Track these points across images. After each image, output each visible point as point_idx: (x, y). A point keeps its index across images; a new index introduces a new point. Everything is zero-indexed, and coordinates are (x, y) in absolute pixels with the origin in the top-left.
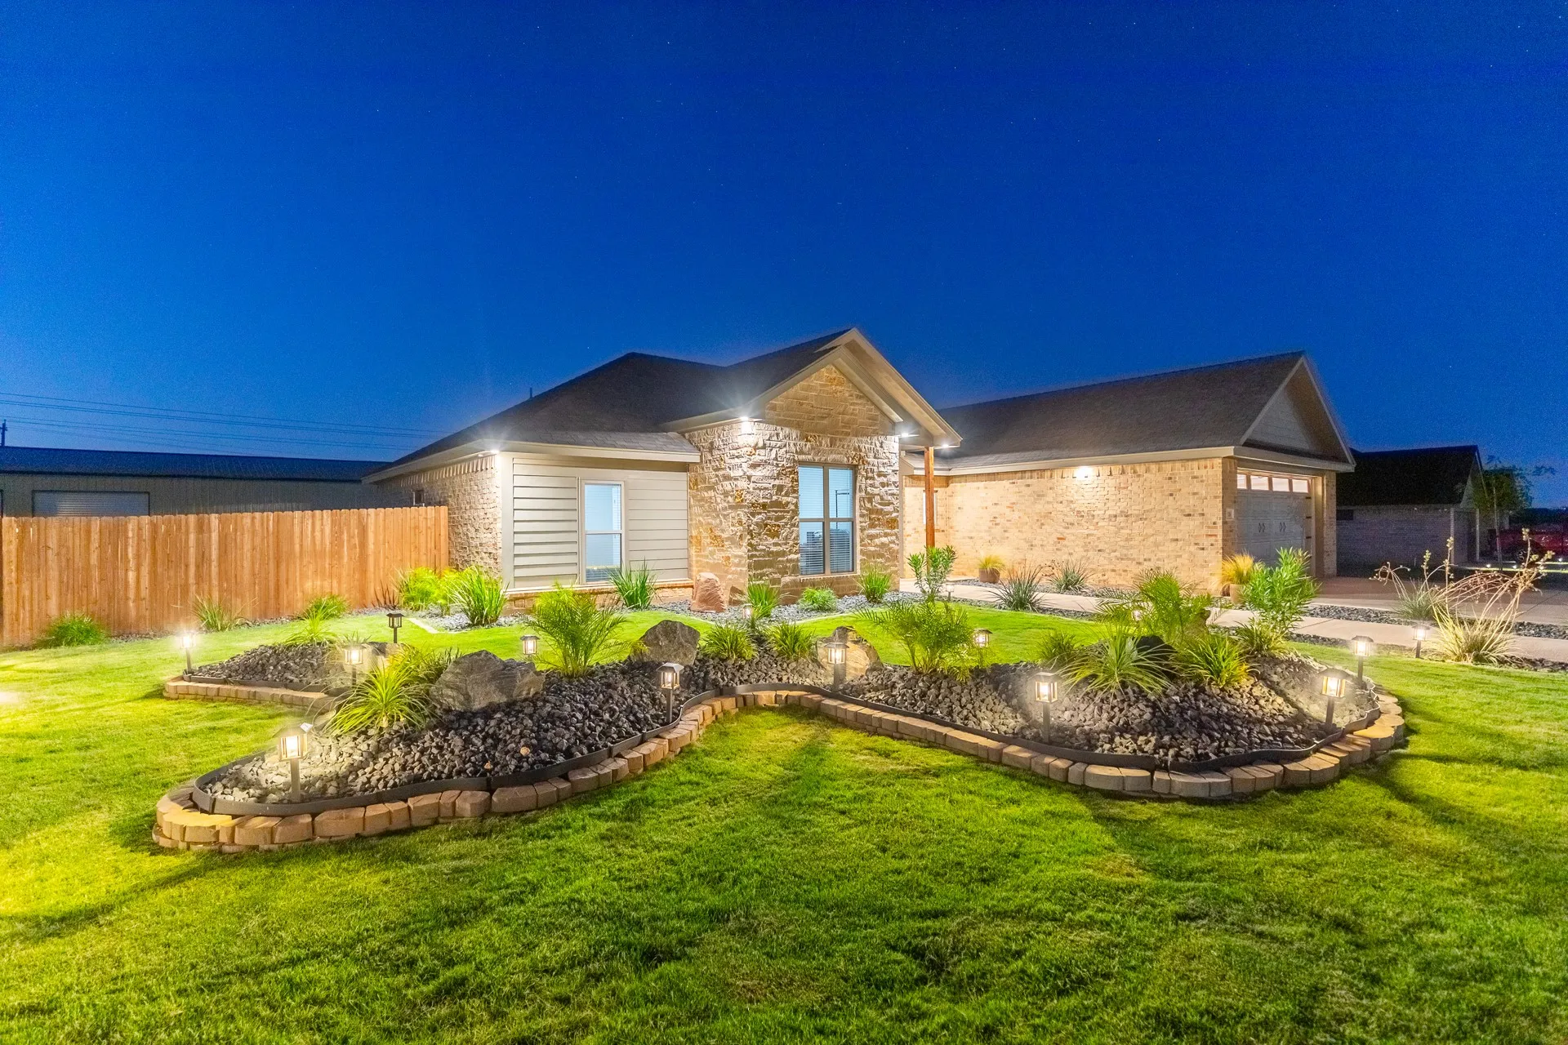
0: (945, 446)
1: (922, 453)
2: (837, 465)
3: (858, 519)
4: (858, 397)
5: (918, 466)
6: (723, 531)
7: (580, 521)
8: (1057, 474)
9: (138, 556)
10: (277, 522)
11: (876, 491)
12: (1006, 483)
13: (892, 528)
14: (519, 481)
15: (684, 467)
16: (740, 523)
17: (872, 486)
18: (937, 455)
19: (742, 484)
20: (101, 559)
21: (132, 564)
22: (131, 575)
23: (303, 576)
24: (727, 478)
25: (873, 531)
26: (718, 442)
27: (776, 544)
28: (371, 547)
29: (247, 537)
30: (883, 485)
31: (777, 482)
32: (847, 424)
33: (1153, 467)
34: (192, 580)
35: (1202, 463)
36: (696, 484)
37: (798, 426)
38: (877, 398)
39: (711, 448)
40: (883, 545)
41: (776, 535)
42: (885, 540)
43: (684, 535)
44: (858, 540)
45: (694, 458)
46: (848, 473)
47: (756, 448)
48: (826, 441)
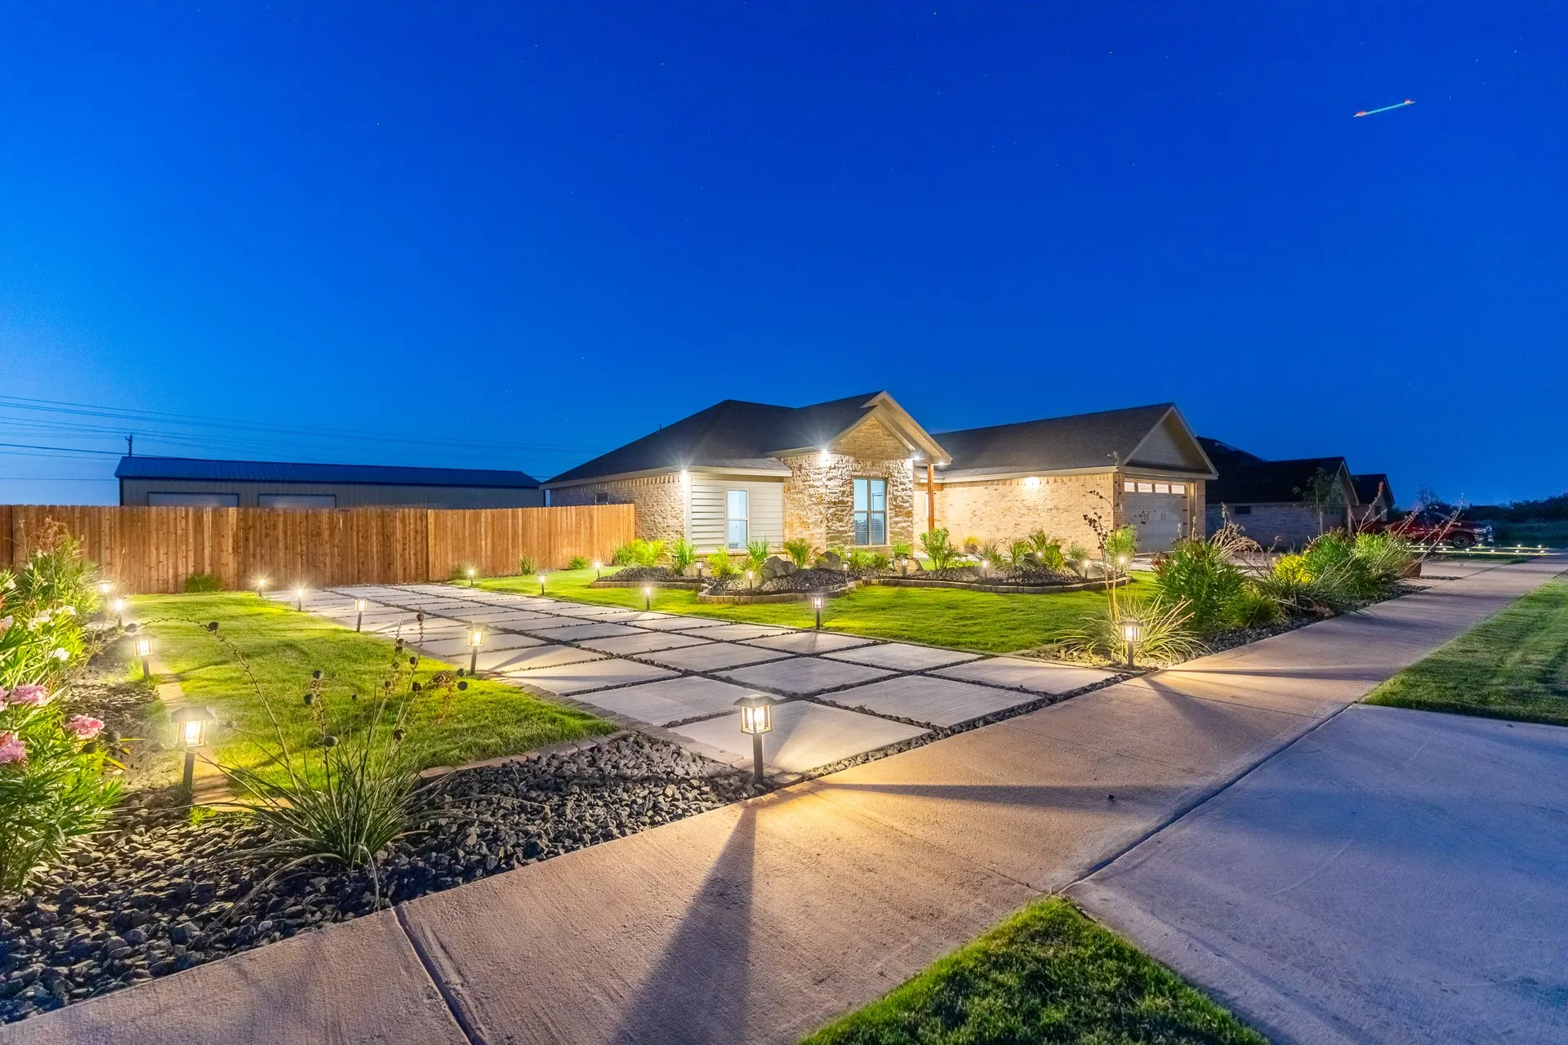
0: (941, 464)
1: (926, 468)
2: (876, 478)
3: (888, 511)
4: (889, 435)
5: (923, 477)
6: (809, 518)
7: (725, 512)
8: (1014, 482)
9: (486, 532)
10: (550, 513)
11: (899, 494)
12: (982, 488)
13: (909, 517)
14: (695, 489)
15: (781, 479)
16: (821, 513)
17: (896, 490)
18: (936, 469)
19: (822, 490)
20: (470, 534)
21: (483, 537)
22: (483, 542)
23: (562, 546)
24: (811, 486)
25: (897, 519)
26: (805, 465)
27: (841, 526)
28: (595, 529)
29: (535, 523)
30: (903, 490)
31: (842, 489)
32: (882, 453)
33: (1074, 478)
34: (510, 547)
35: (1102, 476)
36: (789, 489)
37: (854, 454)
38: (900, 436)
39: (800, 468)
40: (903, 528)
41: (841, 520)
42: (904, 524)
43: (781, 521)
44: (888, 524)
45: (788, 473)
46: (881, 483)
47: (830, 468)
48: (869, 463)
